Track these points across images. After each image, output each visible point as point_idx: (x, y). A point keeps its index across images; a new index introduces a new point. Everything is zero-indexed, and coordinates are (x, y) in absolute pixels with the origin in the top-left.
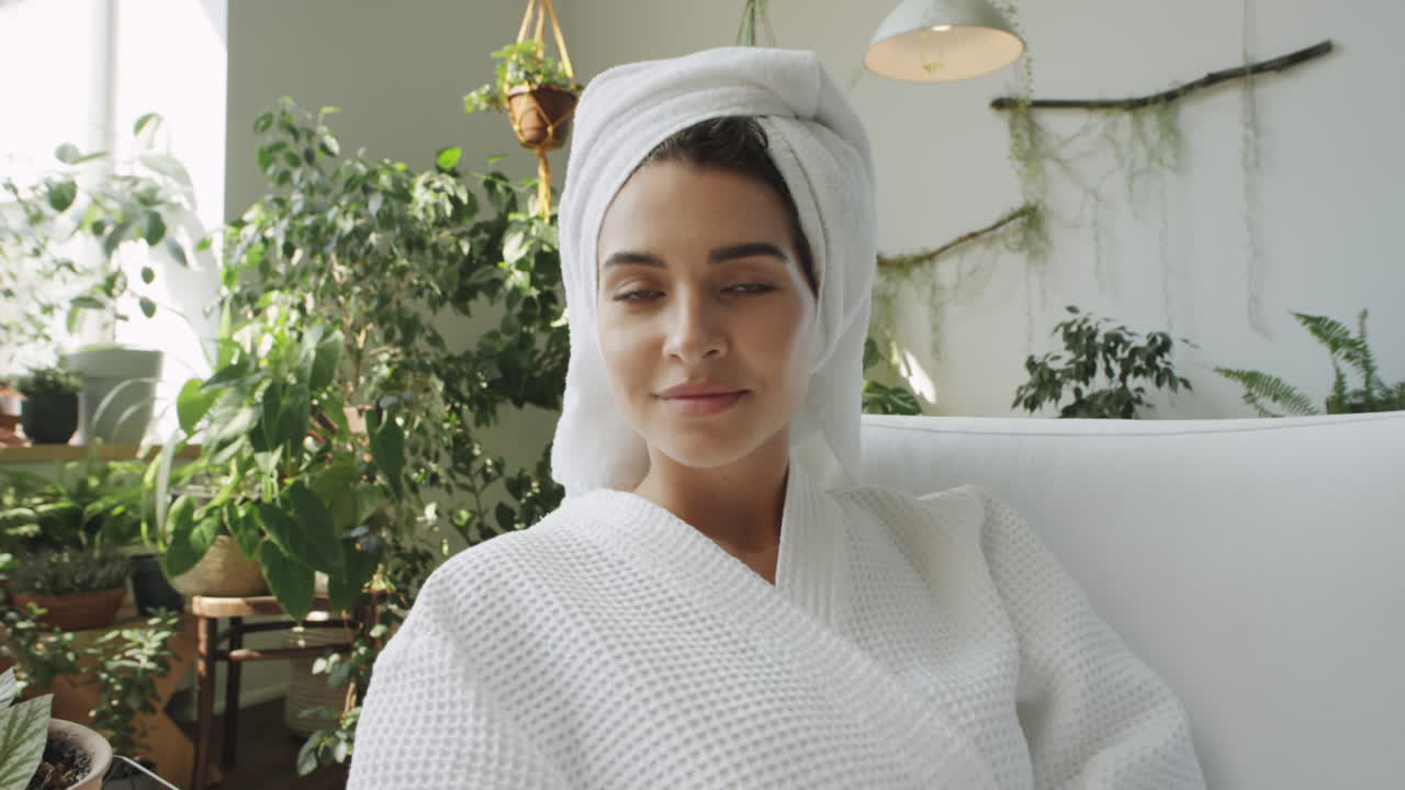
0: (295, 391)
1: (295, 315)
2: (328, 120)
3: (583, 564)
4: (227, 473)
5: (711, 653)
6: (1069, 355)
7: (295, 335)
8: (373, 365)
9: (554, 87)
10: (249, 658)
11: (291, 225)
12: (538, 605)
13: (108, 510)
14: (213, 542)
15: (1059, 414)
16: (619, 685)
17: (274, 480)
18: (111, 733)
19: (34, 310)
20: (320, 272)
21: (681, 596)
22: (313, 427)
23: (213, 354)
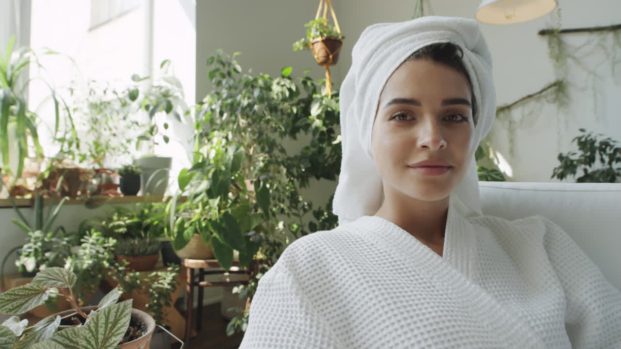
0: (225, 173)
1: (224, 141)
2: (237, 58)
3: (355, 245)
4: (197, 207)
5: (414, 287)
6: (580, 153)
7: (224, 149)
8: (257, 162)
9: (332, 38)
10: (207, 286)
11: (222, 103)
12: (335, 261)
13: (152, 222)
14: (193, 236)
15: (576, 181)
16: (371, 299)
17: (216, 211)
18: (153, 314)
19: (124, 141)
20: (234, 122)
21: (400, 261)
22: (232, 188)
23: (192, 159)
